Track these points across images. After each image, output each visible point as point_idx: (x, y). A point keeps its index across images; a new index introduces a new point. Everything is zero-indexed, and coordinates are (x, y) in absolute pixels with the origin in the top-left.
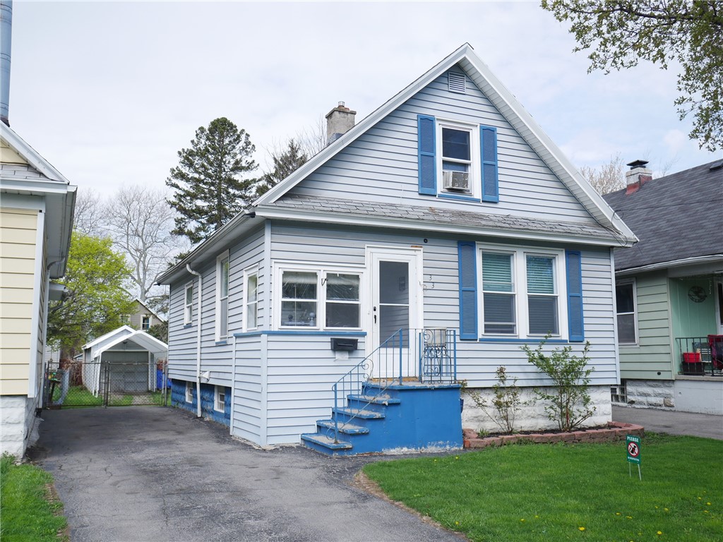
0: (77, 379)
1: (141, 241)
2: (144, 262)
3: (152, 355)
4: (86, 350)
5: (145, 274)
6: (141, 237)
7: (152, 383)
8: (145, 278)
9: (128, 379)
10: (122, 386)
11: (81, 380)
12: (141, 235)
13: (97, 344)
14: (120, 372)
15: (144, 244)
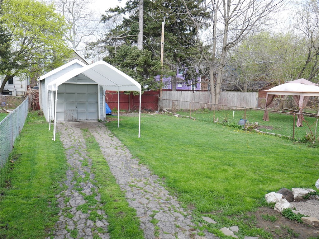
0: (35, 104)
1: (71, 15)
2: (74, 29)
3: (101, 88)
4: (41, 81)
5: (75, 36)
6: (72, 13)
7: (102, 113)
8: (75, 38)
9: (80, 110)
10: (75, 116)
11: (39, 105)
12: (71, 12)
13: (51, 76)
14: (73, 103)
15: (74, 18)
